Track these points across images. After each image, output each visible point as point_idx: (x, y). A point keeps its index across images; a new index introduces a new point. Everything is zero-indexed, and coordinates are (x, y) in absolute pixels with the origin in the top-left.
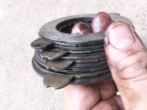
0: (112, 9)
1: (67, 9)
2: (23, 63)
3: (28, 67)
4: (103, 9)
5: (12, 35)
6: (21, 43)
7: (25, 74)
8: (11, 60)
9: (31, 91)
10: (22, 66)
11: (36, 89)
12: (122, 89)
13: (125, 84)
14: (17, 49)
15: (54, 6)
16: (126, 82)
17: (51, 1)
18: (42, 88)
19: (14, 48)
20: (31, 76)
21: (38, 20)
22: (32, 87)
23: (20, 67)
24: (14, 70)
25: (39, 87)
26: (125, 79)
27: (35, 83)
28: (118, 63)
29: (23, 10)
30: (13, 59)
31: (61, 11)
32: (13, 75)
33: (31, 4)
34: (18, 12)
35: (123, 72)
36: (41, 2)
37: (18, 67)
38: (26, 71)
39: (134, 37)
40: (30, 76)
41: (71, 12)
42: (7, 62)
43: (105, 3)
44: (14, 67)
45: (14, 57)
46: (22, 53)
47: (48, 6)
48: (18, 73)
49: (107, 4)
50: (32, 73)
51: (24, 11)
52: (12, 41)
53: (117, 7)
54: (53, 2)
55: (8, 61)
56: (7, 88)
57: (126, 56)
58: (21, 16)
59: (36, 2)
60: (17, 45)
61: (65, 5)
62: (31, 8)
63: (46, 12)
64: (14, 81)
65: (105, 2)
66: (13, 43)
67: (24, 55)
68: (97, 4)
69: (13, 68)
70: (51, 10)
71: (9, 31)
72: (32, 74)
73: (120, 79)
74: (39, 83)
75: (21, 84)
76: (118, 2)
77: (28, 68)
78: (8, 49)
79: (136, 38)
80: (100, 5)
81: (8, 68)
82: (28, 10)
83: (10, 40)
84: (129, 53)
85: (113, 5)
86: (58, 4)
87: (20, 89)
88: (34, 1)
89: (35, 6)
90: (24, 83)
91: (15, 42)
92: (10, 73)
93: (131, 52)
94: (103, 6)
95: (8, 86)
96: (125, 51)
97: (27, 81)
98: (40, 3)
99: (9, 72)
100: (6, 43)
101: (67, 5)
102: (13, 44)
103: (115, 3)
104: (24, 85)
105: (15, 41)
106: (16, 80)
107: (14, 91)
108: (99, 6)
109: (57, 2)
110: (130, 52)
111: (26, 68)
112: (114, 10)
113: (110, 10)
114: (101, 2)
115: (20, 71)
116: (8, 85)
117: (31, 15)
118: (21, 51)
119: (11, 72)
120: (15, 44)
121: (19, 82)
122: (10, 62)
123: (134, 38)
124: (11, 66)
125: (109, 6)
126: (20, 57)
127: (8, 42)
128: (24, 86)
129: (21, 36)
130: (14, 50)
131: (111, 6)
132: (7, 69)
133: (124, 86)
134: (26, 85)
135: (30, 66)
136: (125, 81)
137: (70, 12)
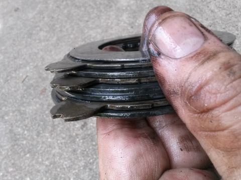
0: (221, 15)
1: (130, 15)
2: (45, 116)
3: (55, 125)
4: (202, 16)
5: (21, 63)
6: (40, 77)
7: (49, 140)
8: (19, 111)
9: (63, 176)
10: (42, 123)
11: (74, 172)
12: (207, 133)
13: (211, 122)
14: (32, 88)
15: (103, 10)
16: (212, 117)
17: (98, 3)
18: (87, 170)
19: (25, 88)
20: (62, 143)
21: (72, 36)
22: (65, 167)
23: (39, 125)
24: (26, 132)
25: (82, 168)
26: (208, 110)
27: (71, 159)
28: (184, 84)
29: (44, 18)
30: (24, 109)
31: (119, 20)
32: (24, 142)
33: (58, 7)
34: (33, 22)
35: (202, 95)
36: (78, 4)
37: (35, 125)
38: (52, 134)
39: (202, 33)
40: (60, 145)
41: (138, 21)
42: (11, 114)
43: (204, 5)
44: (26, 126)
45: (25, 105)
46: (42, 97)
47: (92, 10)
48: (35, 137)
49: (208, 7)
50: (64, 138)
51: (46, 19)
52: (21, 75)
53: (228, 12)
54: (101, 4)
55: (14, 112)
56: (11, 170)
57: (197, 65)
58: (38, 28)
59: (67, 4)
60: (31, 82)
61: (124, 8)
62: (59, 15)
63: (87, 21)
64: (25, 155)
65: (205, 3)
66: (24, 77)
67: (47, 100)
68: (188, 7)
69: (24, 127)
70: (99, 18)
71: (15, 55)
72: (63, 141)
73: (198, 113)
74: (80, 158)
75: (40, 160)
76: (230, 4)
77: (56, 127)
78: (13, 89)
79: (206, 33)
80: (194, 9)
81: (12, 127)
82: (53, 18)
83: (17, 72)
84: (202, 58)
85: (220, 9)
86: (111, 7)
87: (38, 171)
88: (64, 3)
89: (66, 11)
90: (48, 159)
91: (27, 76)
92: (18, 137)
93: (205, 56)
94: (201, 11)
95: (13, 164)
96: (192, 57)
97: (54, 155)
98: (76, 6)
99: (15, 135)
100: (9, 78)
101: (128, 8)
102: (24, 80)
103: (224, 6)
104: (47, 163)
105: (28, 74)
106: (29, 152)
107: (26, 175)
108: (194, 11)
109: (110, 3)
110: (202, 56)
111: (50, 128)
112: (223, 18)
113: (216, 19)
114: (195, 3)
115: (38, 134)
116: (13, 161)
117: (58, 26)
118: (39, 93)
119: (19, 135)
120: (26, 80)
121: (36, 157)
122: (16, 115)
123: (204, 35)
124: (19, 122)
125: (212, 11)
126: (38, 106)
127: (14, 75)
128: (47, 166)
129: (40, 64)
130: (25, 90)
131: (216, 11)
132: (10, 128)
133: (210, 125)
134: (51, 163)
135: (59, 124)
136: (209, 115)
137: (136, 21)
